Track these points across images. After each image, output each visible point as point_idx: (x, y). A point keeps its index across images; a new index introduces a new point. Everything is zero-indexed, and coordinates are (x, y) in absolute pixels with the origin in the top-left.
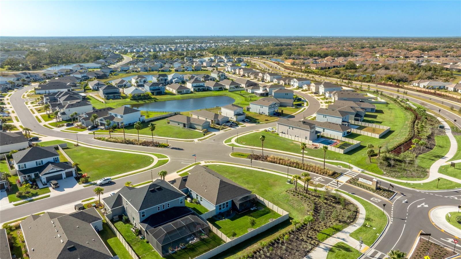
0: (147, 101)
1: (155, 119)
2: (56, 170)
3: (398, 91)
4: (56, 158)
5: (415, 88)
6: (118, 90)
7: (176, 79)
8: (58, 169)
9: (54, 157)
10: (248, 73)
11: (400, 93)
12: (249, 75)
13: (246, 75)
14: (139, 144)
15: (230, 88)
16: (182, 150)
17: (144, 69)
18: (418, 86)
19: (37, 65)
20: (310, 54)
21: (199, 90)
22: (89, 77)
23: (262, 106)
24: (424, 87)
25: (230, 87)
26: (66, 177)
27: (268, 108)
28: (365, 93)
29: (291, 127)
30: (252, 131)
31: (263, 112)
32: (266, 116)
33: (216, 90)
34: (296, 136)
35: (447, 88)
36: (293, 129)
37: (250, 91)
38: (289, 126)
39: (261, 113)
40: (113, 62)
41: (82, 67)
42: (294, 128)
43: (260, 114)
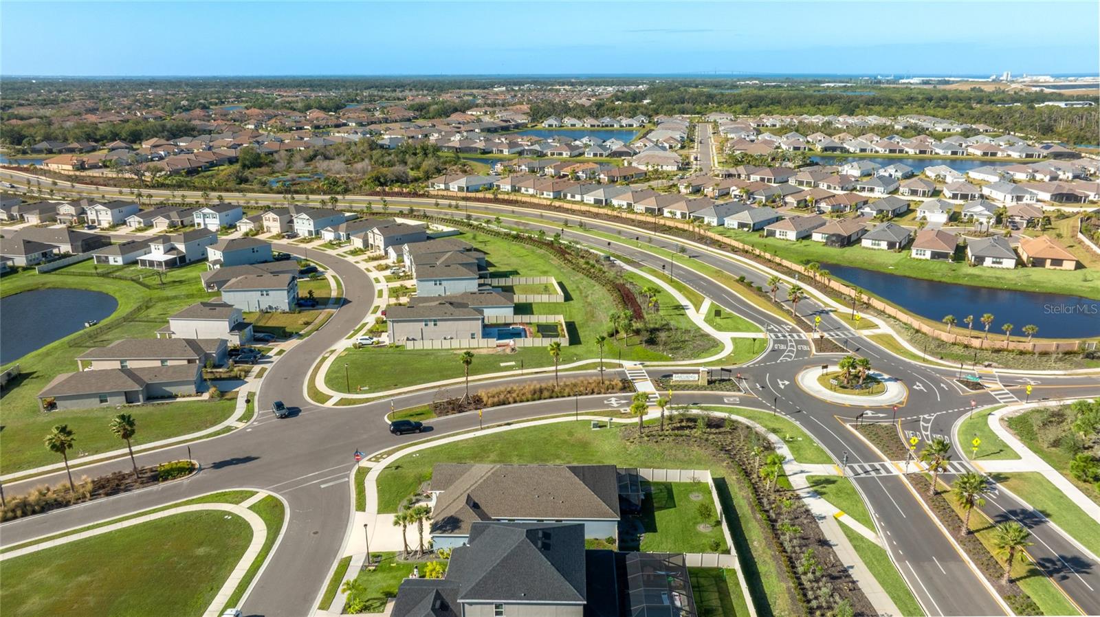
3: (437, 205)
5: (440, 193)
11: (441, 208)
16: (248, 459)
18: (447, 189)
20: (89, 135)
23: (267, 291)
24: (461, 189)
28: (391, 219)
29: (430, 320)
31: (271, 307)
32: (284, 313)
34: (445, 339)
35: (498, 186)
36: (435, 325)
37: (119, 259)
38: (426, 321)
39: (265, 311)
42: (438, 323)
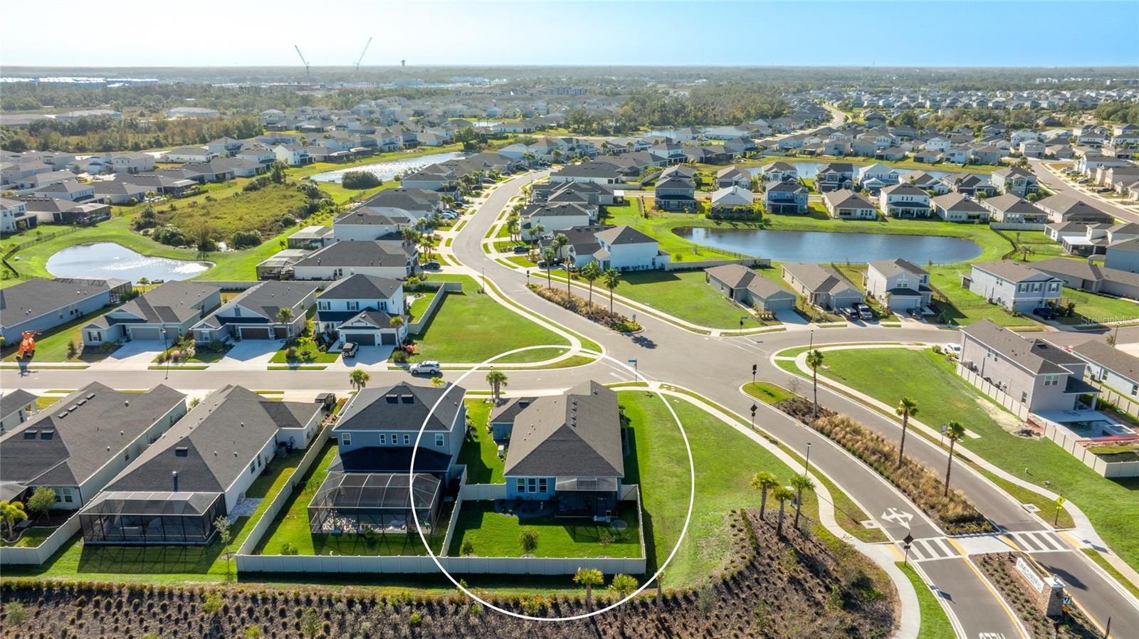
0: (741, 225)
1: (692, 266)
2: (364, 325)
4: (382, 304)
6: (691, 192)
7: (874, 179)
8: (369, 325)
9: (378, 300)
10: (1126, 184)
12: (1129, 188)
13: (1119, 189)
14: (584, 312)
15: (1007, 219)
17: (835, 149)
19: (624, 125)
21: (907, 215)
22: (686, 159)
23: (1002, 280)
25: (1005, 216)
26: (383, 344)
27: (1014, 288)
29: (993, 352)
30: (899, 344)
31: (999, 299)
32: (1005, 311)
33: (958, 219)
34: (998, 384)
36: (996, 360)
37: (1057, 234)
38: (989, 350)
39: (994, 301)
40: (787, 128)
41: (696, 135)
42: (998, 358)
43: (991, 301)
